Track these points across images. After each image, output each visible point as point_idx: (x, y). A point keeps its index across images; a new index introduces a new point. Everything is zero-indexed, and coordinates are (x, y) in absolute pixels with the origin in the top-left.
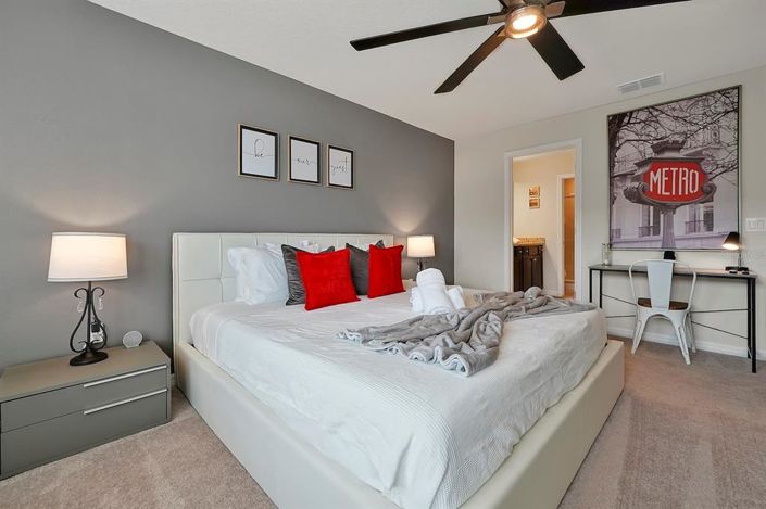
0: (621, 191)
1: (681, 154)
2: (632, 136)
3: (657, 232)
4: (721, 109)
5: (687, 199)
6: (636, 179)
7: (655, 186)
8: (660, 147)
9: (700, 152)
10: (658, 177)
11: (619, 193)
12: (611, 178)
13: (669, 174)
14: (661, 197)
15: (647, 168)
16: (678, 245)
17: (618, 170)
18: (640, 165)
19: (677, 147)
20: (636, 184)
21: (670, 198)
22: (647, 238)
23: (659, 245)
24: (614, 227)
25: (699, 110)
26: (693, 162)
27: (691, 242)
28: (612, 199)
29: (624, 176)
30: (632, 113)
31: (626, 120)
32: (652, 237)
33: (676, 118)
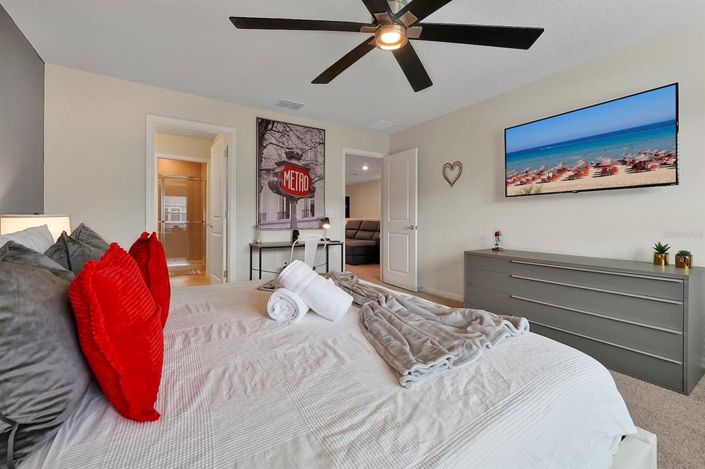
0: (266, 183)
1: (300, 163)
2: (274, 141)
3: (288, 217)
4: (317, 140)
5: (303, 194)
6: (276, 175)
7: (287, 182)
8: (291, 155)
9: (308, 165)
10: (288, 176)
11: (265, 183)
12: (260, 171)
13: (294, 175)
14: (289, 191)
15: (282, 168)
16: (299, 225)
17: (265, 165)
18: (279, 164)
19: (299, 157)
20: (276, 179)
21: (294, 192)
22: (282, 220)
23: (289, 226)
24: (261, 212)
25: (308, 136)
26: (306, 170)
27: (305, 223)
28: (260, 189)
29: (268, 171)
30: (274, 122)
31: (270, 126)
32: (285, 220)
33: (298, 137)
